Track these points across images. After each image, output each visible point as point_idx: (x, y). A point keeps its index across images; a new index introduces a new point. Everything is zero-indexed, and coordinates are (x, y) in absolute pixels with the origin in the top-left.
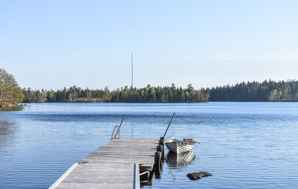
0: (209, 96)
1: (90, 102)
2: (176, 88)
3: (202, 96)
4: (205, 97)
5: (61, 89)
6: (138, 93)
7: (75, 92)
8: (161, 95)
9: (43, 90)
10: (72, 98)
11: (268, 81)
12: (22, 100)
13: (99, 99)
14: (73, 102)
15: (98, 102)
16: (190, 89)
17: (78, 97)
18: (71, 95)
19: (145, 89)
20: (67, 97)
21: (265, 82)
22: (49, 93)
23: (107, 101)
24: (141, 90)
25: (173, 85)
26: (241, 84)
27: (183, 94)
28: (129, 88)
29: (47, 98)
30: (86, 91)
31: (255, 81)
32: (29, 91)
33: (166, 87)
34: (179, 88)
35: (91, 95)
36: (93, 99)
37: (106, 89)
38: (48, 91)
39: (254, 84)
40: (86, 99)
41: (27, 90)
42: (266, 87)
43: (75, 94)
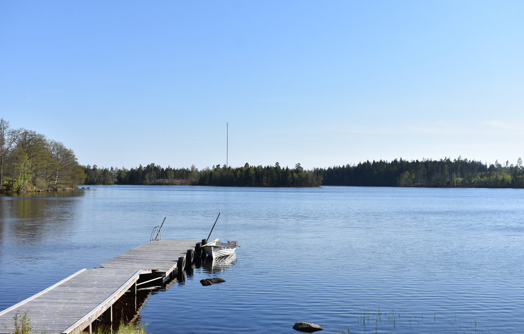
0: (322, 179)
1: (172, 184)
2: (282, 168)
3: (314, 179)
4: (317, 180)
6: (233, 174)
7: (153, 172)
8: (262, 176)
9: (112, 169)
10: (150, 179)
11: (398, 160)
12: (83, 182)
13: (184, 181)
14: (150, 185)
15: (182, 184)
16: (298, 170)
17: (157, 178)
18: (147, 176)
19: (241, 169)
20: (143, 178)
21: (395, 161)
22: (120, 172)
23: (194, 184)
24: (237, 169)
25: (277, 164)
26: (364, 164)
27: (290, 176)
28: (221, 167)
29: (118, 178)
30: (167, 169)
31: (383, 161)
32: (94, 169)
33: (268, 167)
34: (285, 168)
35: (173, 176)
36: (176, 181)
37: (193, 168)
38: (119, 170)
39: (382, 163)
40: (167, 181)
41: (92, 168)
42: (395, 169)
43: (154, 174)
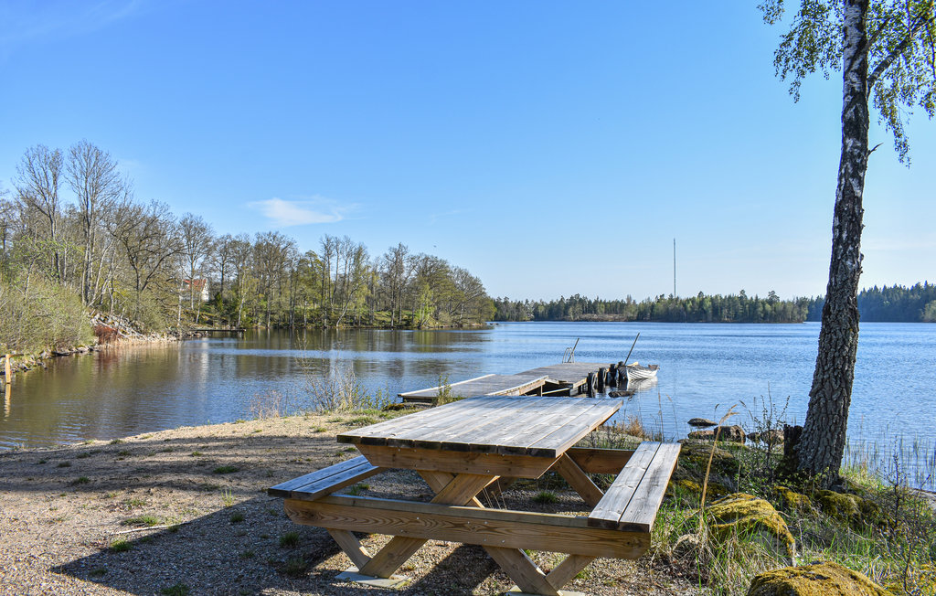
0: (807, 312)
1: (602, 321)
2: (749, 298)
3: (795, 312)
4: (800, 313)
5: (556, 299)
6: (682, 306)
7: (578, 305)
8: (722, 309)
9: (527, 301)
10: (574, 314)
11: (922, 285)
12: (492, 316)
13: (617, 316)
14: (577, 321)
15: (615, 320)
16: (772, 300)
17: (584, 313)
18: (571, 309)
19: (693, 300)
20: (566, 313)
21: (917, 285)
22: (536, 306)
23: (630, 320)
24: (688, 300)
25: (742, 292)
26: (870, 291)
27: (761, 309)
28: (667, 297)
29: (536, 313)
30: (596, 302)
31: (898, 286)
32: (506, 303)
33: (730, 297)
34: (754, 298)
35: (603, 310)
36: (607, 316)
37: (629, 299)
38: (536, 303)
39: (896, 289)
40: (595, 316)
41: (503, 301)
42: (917, 297)
43: (579, 307)
